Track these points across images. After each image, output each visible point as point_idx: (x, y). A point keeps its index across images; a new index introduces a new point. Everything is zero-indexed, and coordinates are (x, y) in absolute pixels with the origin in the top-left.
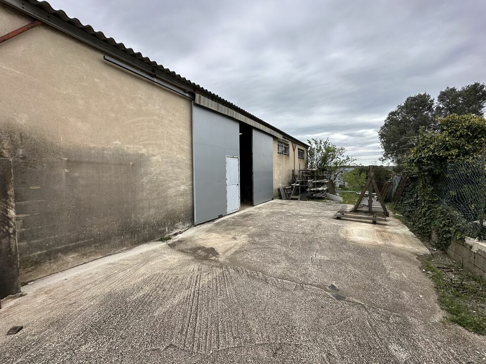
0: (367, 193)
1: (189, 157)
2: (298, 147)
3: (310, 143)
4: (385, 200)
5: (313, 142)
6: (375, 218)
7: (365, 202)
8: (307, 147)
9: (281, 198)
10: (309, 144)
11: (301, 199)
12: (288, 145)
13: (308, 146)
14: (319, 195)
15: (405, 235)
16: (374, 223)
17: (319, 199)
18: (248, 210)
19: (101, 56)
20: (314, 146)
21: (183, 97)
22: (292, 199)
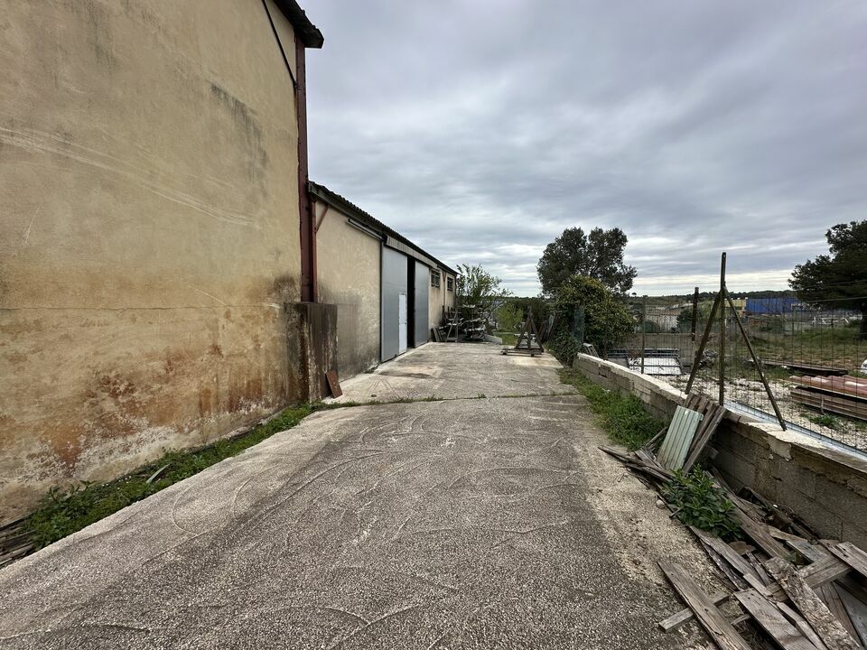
0: (526, 334)
1: (379, 296)
2: (448, 275)
3: (460, 269)
4: (542, 341)
5: (464, 269)
6: (532, 352)
7: (524, 342)
8: (455, 274)
9: (435, 341)
10: (458, 271)
11: (459, 342)
12: (438, 274)
13: (457, 273)
14: (476, 337)
15: (552, 361)
16: (532, 356)
17: (478, 341)
18: (412, 351)
19: (347, 219)
20: (465, 274)
21: (376, 239)
22: (448, 341)
